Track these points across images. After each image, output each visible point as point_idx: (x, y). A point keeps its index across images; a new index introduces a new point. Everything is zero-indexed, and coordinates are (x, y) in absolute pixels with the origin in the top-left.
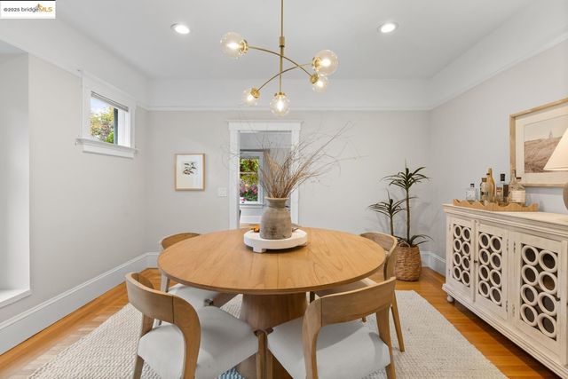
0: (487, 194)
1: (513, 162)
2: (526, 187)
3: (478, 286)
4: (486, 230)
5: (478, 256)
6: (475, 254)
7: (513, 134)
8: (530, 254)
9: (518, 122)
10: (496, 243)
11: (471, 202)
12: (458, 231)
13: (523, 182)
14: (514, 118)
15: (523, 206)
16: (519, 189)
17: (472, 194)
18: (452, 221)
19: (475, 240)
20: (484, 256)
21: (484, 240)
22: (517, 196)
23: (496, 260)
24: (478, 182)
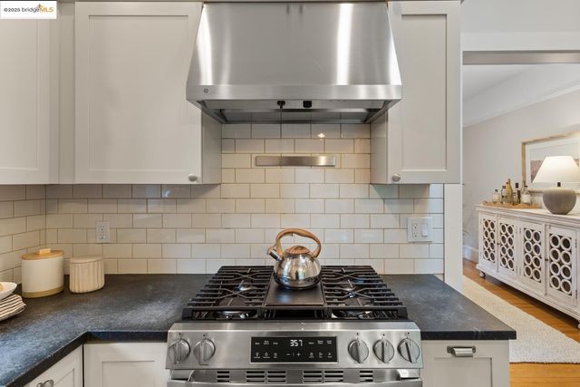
0: (506, 197)
1: (524, 175)
2: (531, 193)
3: (500, 260)
4: (504, 221)
5: (500, 240)
6: (498, 238)
7: (524, 155)
8: (528, 234)
9: (527, 147)
10: (510, 229)
11: (495, 203)
12: (486, 224)
13: (529, 189)
14: (524, 144)
15: (529, 205)
16: (527, 194)
17: (496, 197)
18: (482, 217)
19: (498, 228)
20: (503, 239)
21: (503, 228)
22: (525, 198)
23: (510, 241)
24: (500, 188)
